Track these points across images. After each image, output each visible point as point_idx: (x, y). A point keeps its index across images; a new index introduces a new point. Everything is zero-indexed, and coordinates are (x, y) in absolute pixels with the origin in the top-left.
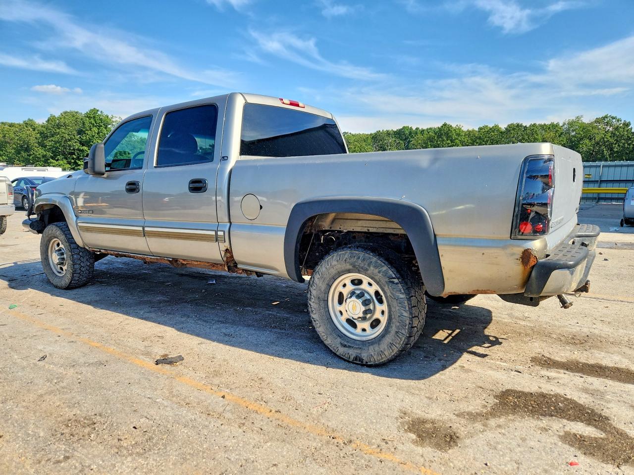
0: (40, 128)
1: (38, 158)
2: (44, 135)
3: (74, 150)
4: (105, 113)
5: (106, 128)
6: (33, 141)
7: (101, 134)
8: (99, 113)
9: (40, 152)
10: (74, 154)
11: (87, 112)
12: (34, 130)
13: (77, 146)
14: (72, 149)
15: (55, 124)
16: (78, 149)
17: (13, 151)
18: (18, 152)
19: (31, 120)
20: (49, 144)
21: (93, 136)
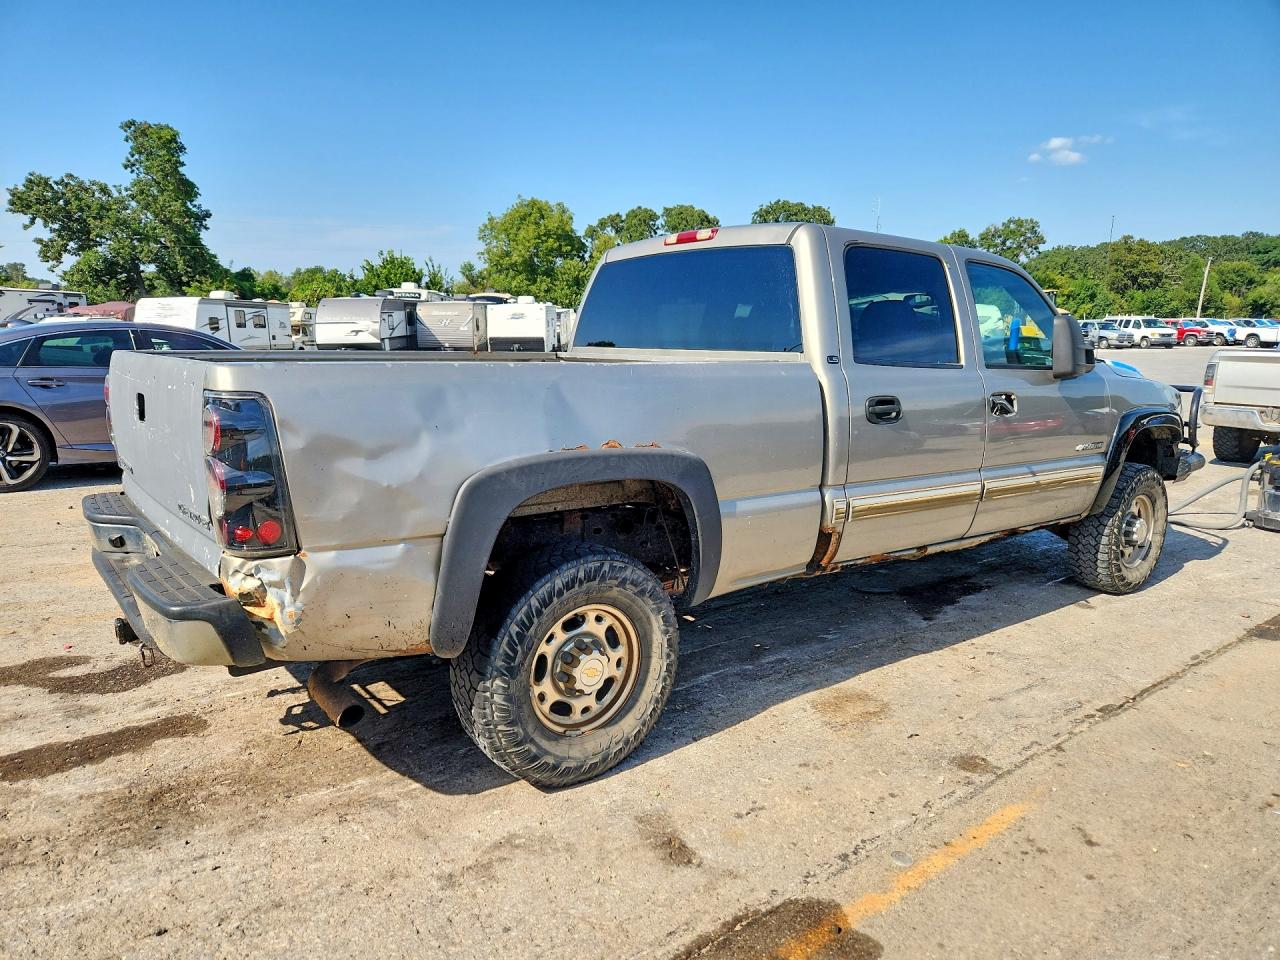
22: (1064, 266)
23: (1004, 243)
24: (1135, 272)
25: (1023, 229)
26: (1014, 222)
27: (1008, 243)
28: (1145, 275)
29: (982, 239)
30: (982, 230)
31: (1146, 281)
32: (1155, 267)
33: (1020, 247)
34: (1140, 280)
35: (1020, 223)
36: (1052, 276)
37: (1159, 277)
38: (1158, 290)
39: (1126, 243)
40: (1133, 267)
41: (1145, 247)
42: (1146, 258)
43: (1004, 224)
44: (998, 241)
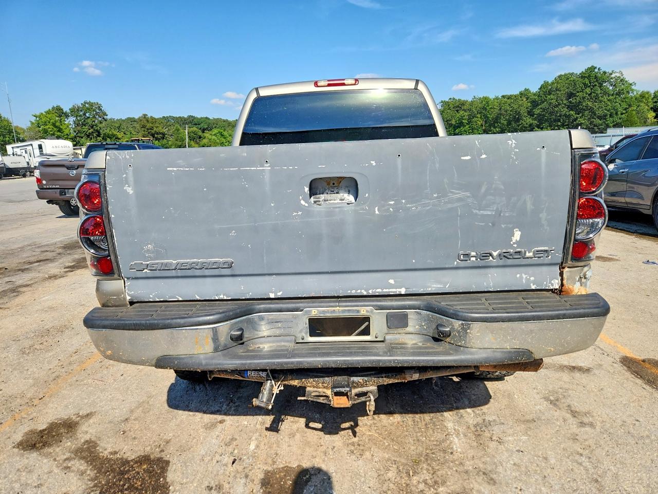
0: (533, 97)
1: (525, 127)
2: (535, 104)
3: (560, 116)
4: (603, 69)
5: (600, 87)
6: (523, 111)
7: (593, 94)
8: (596, 70)
9: (529, 120)
10: (559, 120)
11: (583, 72)
12: (527, 99)
13: (565, 111)
14: (558, 115)
15: (547, 90)
16: (565, 115)
17: (505, 123)
18: (509, 123)
19: (528, 90)
20: (537, 111)
21: (584, 98)
22: (119, 128)
23: (85, 114)
24: (153, 132)
25: (94, 108)
26: (88, 103)
27: (87, 115)
28: (157, 134)
29: (72, 112)
30: (71, 107)
31: (159, 136)
32: (160, 130)
33: (94, 117)
34: (156, 136)
35: (91, 104)
36: (115, 133)
37: (164, 134)
38: (165, 141)
39: (145, 118)
40: (151, 129)
41: (154, 120)
42: (156, 125)
43: (82, 104)
44: (81, 113)
